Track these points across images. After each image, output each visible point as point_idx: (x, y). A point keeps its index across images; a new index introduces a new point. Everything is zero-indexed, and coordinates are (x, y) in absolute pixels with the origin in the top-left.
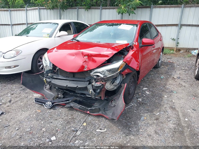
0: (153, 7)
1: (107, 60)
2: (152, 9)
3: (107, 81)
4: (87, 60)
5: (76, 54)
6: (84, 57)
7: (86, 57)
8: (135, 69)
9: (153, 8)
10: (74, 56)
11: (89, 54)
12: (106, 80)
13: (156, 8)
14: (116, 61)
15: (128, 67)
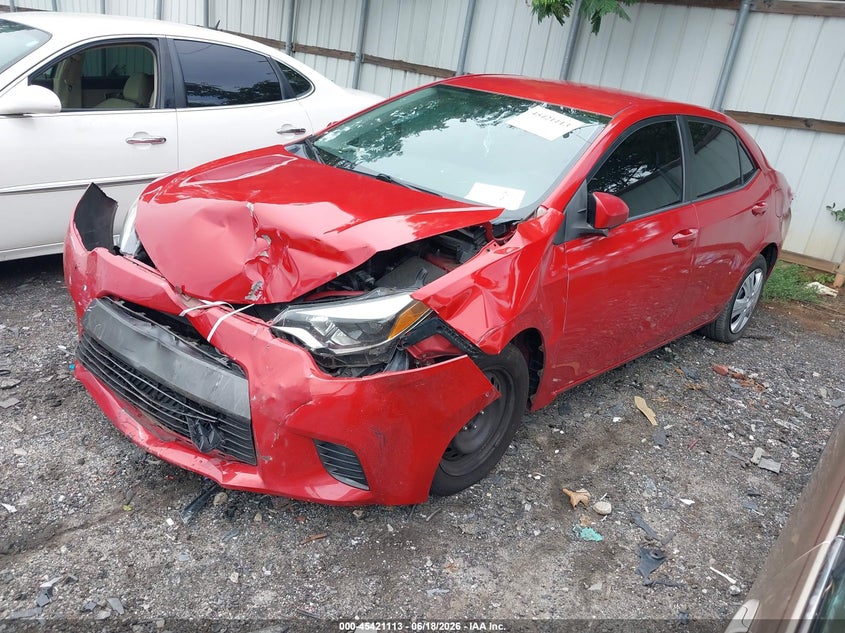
0: (754, 9)
1: (339, 274)
2: (743, 15)
3: (339, 372)
4: (266, 254)
5: (231, 219)
6: (259, 239)
7: (266, 241)
8: (474, 345)
9: (750, 11)
10: (223, 226)
11: (275, 231)
12: (333, 366)
13: (771, 16)
14: (386, 291)
15: (439, 328)
